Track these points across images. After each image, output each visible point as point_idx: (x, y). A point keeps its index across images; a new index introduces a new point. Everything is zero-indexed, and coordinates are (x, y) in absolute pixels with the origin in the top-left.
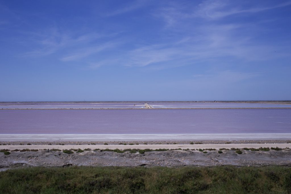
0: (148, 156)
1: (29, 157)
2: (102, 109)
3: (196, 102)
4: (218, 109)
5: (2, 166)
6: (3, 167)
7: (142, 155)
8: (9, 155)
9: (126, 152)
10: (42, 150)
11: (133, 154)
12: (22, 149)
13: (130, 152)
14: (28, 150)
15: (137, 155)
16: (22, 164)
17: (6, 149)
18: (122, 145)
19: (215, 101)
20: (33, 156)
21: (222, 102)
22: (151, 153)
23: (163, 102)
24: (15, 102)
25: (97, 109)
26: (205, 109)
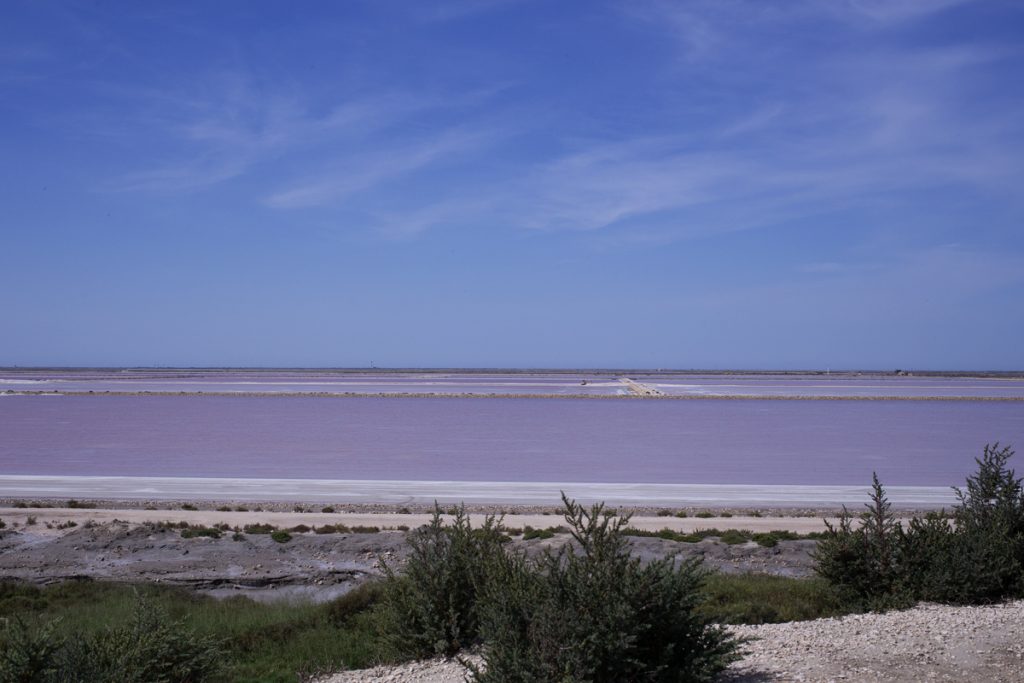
0: (795, 554)
1: (365, 551)
2: (467, 397)
3: (820, 373)
4: (929, 400)
5: (288, 578)
6: (290, 581)
7: (771, 550)
8: (288, 544)
9: (709, 541)
10: (391, 529)
11: (735, 546)
12: (319, 526)
13: (723, 541)
14: (341, 529)
15: (753, 550)
16: (353, 573)
17: (262, 524)
18: (668, 517)
19: (898, 371)
20: (377, 546)
21: (929, 374)
22: (803, 545)
23: (686, 372)
24: (113, 370)
25: (450, 396)
26: (875, 399)
